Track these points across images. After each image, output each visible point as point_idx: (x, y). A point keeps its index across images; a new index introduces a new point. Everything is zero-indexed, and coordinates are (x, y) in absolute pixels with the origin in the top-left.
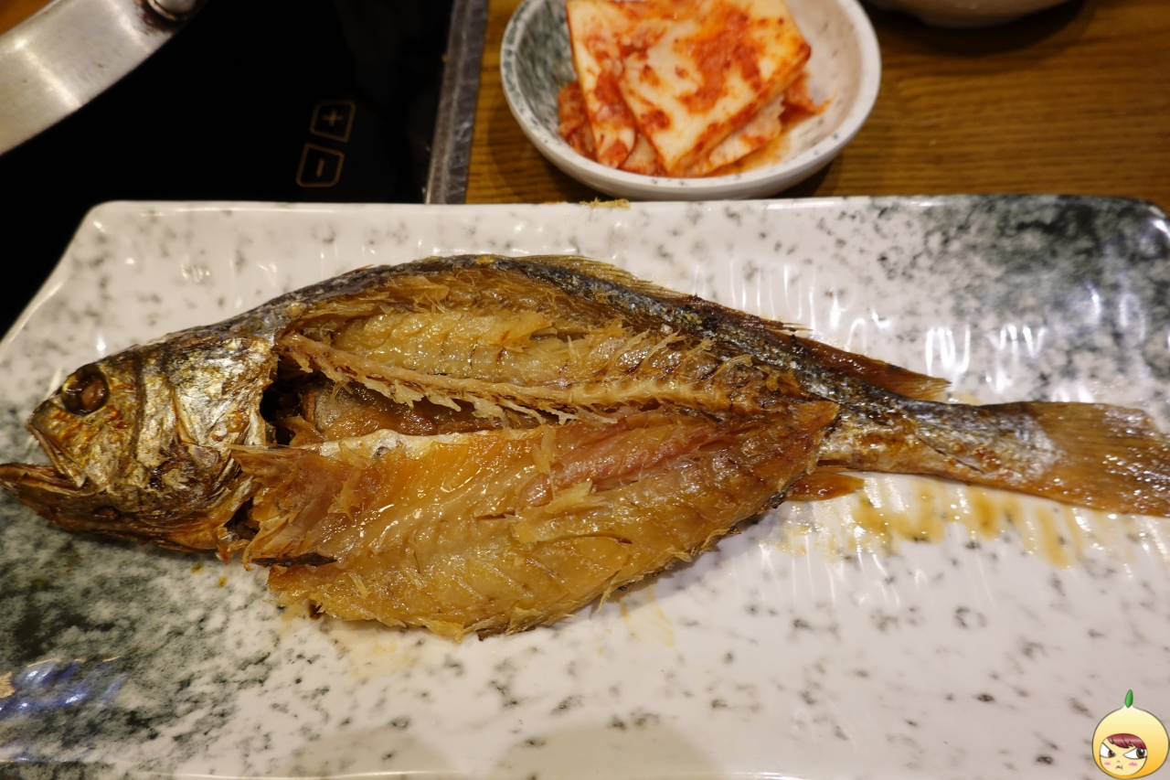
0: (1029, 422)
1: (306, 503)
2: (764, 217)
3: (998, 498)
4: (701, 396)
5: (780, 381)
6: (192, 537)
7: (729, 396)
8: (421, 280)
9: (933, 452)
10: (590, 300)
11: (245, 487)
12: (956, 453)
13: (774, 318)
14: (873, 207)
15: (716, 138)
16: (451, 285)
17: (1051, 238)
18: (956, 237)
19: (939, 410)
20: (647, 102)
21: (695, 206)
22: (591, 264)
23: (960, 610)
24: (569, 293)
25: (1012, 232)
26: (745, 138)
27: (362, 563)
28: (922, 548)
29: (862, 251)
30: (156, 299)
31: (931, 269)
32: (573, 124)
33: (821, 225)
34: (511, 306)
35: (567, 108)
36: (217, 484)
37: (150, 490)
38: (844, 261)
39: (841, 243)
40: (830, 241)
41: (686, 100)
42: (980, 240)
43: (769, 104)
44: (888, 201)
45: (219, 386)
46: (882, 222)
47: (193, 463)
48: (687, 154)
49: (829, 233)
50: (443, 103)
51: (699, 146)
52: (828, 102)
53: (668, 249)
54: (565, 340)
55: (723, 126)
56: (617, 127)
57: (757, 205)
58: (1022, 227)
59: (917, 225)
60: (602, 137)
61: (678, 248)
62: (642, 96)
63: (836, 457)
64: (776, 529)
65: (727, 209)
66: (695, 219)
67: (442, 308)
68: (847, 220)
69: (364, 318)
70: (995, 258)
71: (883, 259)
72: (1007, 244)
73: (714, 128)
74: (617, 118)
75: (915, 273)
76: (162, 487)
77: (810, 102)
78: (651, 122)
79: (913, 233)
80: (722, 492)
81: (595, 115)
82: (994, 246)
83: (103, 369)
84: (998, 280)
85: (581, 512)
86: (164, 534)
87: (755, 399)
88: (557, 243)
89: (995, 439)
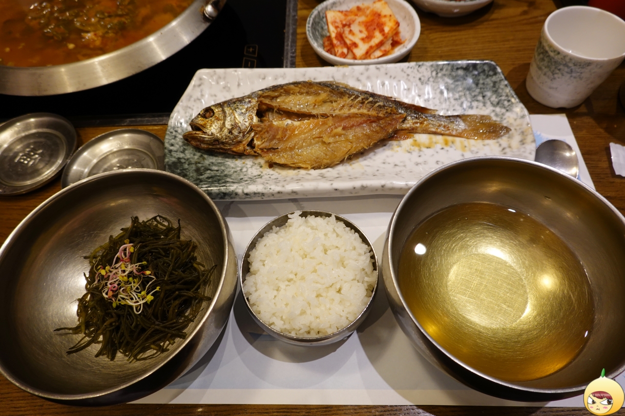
0: (459, 119)
1: (269, 136)
2: (386, 69)
3: (450, 138)
4: (370, 113)
5: (391, 110)
6: (238, 149)
7: (377, 113)
8: (292, 86)
9: (432, 126)
10: (339, 91)
11: (253, 134)
12: (438, 126)
13: (390, 96)
14: (417, 65)
15: (372, 51)
16: (300, 88)
17: (466, 71)
18: (440, 72)
19: (434, 116)
20: (351, 40)
21: (367, 66)
22: (338, 83)
23: (437, 161)
24: (333, 89)
25: (455, 70)
26: (381, 50)
27: (285, 150)
28: (429, 150)
29: (414, 77)
30: (215, 96)
31: (434, 82)
32: (328, 48)
33: (402, 70)
34: (317, 94)
35: (326, 43)
36: (246, 133)
37: (229, 135)
38: (409, 80)
39: (408, 75)
40: (405, 75)
41: (363, 39)
42: (446, 73)
43: (388, 40)
44: (421, 63)
45: (245, 110)
46: (419, 69)
47: (240, 128)
48: (363, 55)
49: (405, 72)
50: (286, 44)
51: (367, 53)
52: (406, 40)
53: (360, 78)
54: (332, 103)
55: (374, 47)
56: (342, 48)
57: (384, 65)
58: (457, 69)
59: (429, 69)
60: (338, 51)
61: (363, 78)
62: (349, 38)
63: (406, 128)
64: (391, 147)
65: (376, 67)
66: (367, 70)
67: (298, 94)
68: (410, 69)
69: (277, 97)
70: (451, 78)
71: (420, 79)
72: (454, 74)
73: (371, 47)
74: (342, 45)
75: (429, 82)
76: (232, 134)
77: (401, 40)
78: (352, 46)
79: (428, 72)
80: (375, 131)
81: (335, 45)
82: (450, 74)
83: (212, 108)
84: (452, 84)
85: (340, 135)
86: (230, 149)
87: (384, 115)
88: (328, 78)
89: (449, 123)
